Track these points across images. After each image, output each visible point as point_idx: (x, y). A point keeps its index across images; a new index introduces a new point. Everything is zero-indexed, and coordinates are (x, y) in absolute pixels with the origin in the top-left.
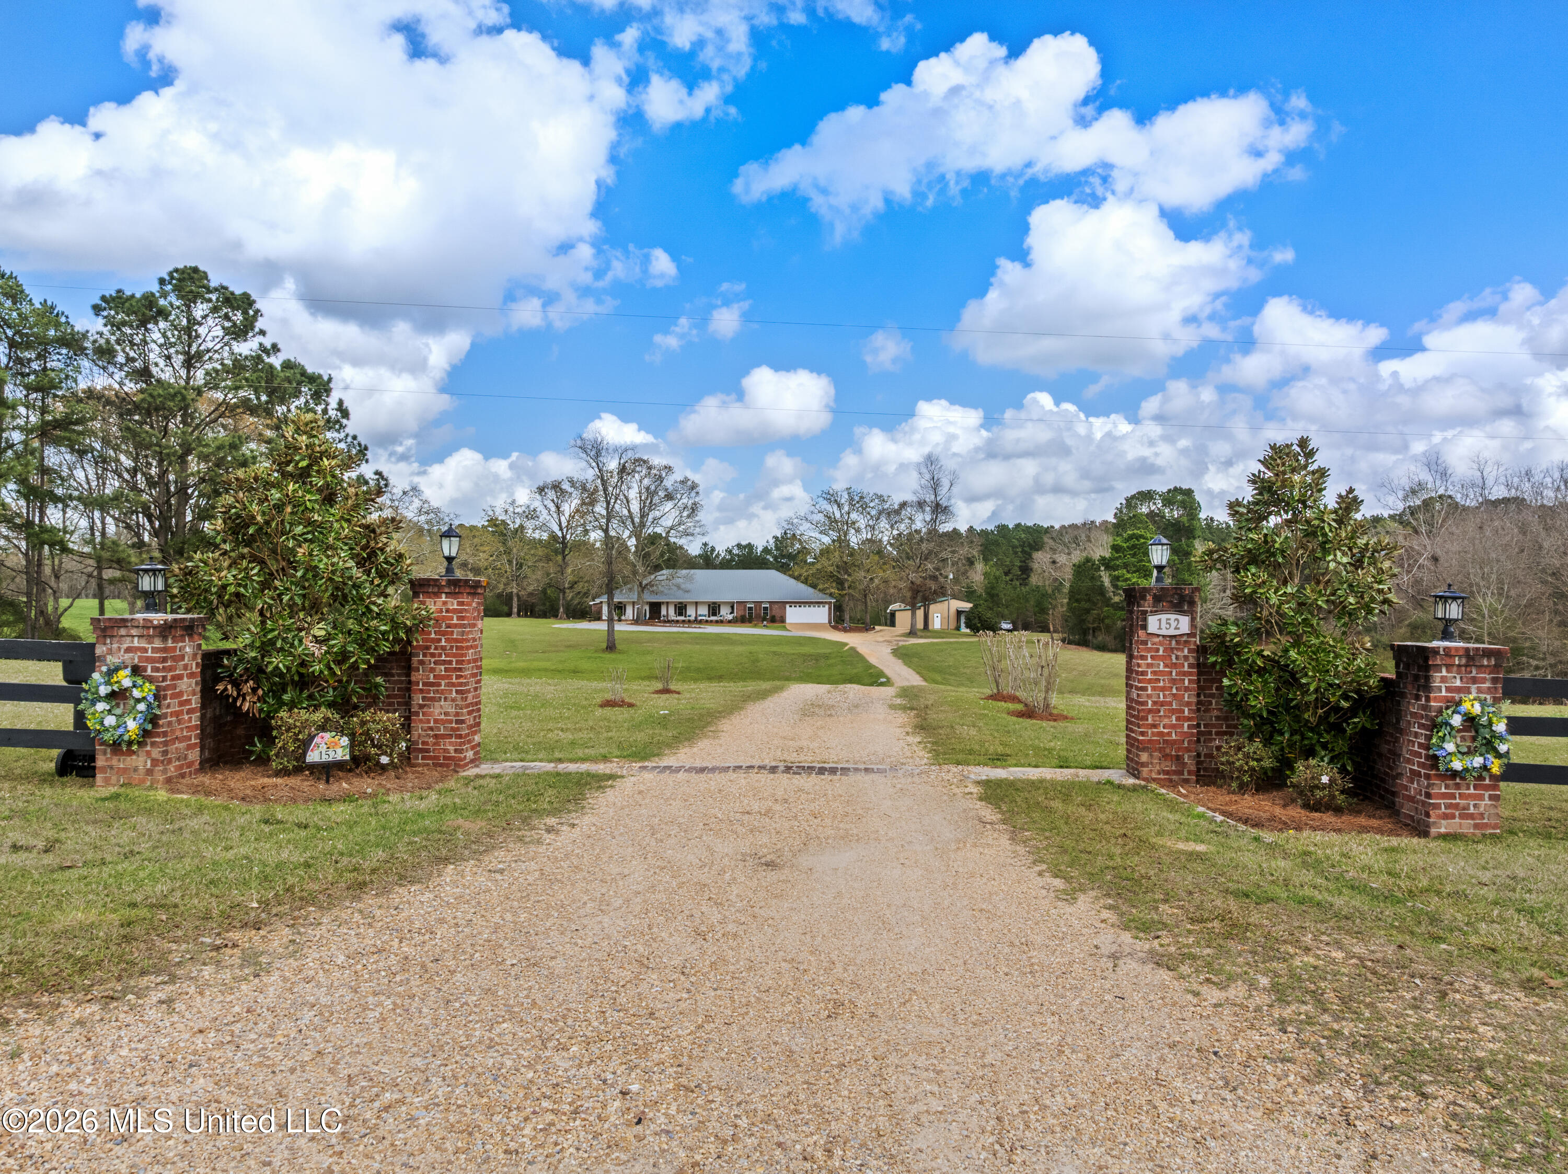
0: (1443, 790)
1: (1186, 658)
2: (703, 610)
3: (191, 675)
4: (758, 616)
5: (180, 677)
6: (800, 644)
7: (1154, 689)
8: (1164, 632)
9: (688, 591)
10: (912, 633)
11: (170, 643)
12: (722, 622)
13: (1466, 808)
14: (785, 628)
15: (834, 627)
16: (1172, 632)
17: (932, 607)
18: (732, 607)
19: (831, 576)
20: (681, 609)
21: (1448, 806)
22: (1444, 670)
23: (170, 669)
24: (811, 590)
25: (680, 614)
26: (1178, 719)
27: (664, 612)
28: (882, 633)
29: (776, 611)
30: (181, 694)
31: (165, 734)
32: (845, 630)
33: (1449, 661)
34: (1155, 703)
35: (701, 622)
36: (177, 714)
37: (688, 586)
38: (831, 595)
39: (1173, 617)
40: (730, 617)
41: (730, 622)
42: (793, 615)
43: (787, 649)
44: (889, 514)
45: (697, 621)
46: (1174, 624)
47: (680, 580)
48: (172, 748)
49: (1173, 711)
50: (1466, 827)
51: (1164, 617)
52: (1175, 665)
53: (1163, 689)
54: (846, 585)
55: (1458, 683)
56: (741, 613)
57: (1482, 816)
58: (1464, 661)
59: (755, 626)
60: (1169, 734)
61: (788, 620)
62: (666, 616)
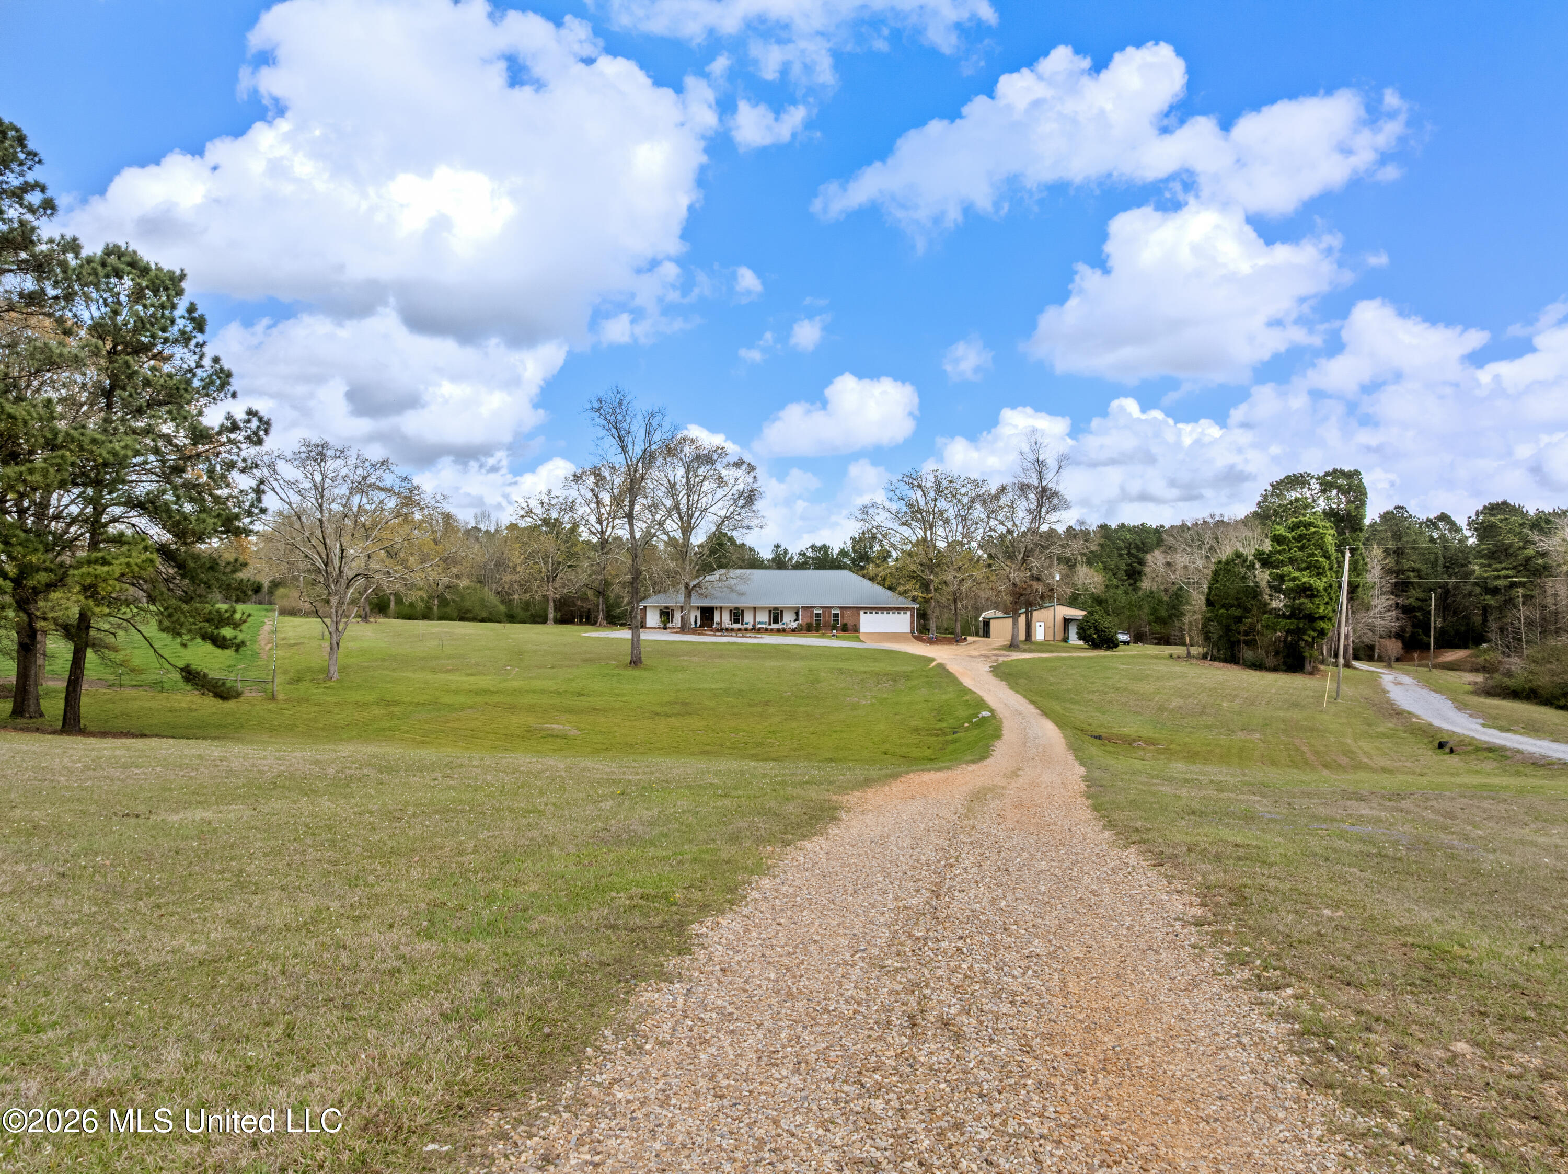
2: (763, 617)
4: (827, 624)
6: (875, 660)
9: (742, 594)
10: (1013, 646)
12: (784, 630)
14: (858, 639)
15: (917, 638)
17: (1035, 614)
18: (797, 614)
19: (913, 576)
20: (737, 615)
24: (889, 593)
25: (737, 621)
27: (717, 619)
28: (975, 645)
29: (848, 618)
32: (931, 642)
35: (759, 630)
37: (740, 588)
38: (914, 599)
40: (794, 625)
41: (793, 630)
42: (868, 623)
43: (858, 666)
44: (984, 503)
45: (754, 629)
47: (733, 582)
54: (932, 587)
56: (807, 620)
59: (823, 636)
61: (863, 629)
62: (720, 623)
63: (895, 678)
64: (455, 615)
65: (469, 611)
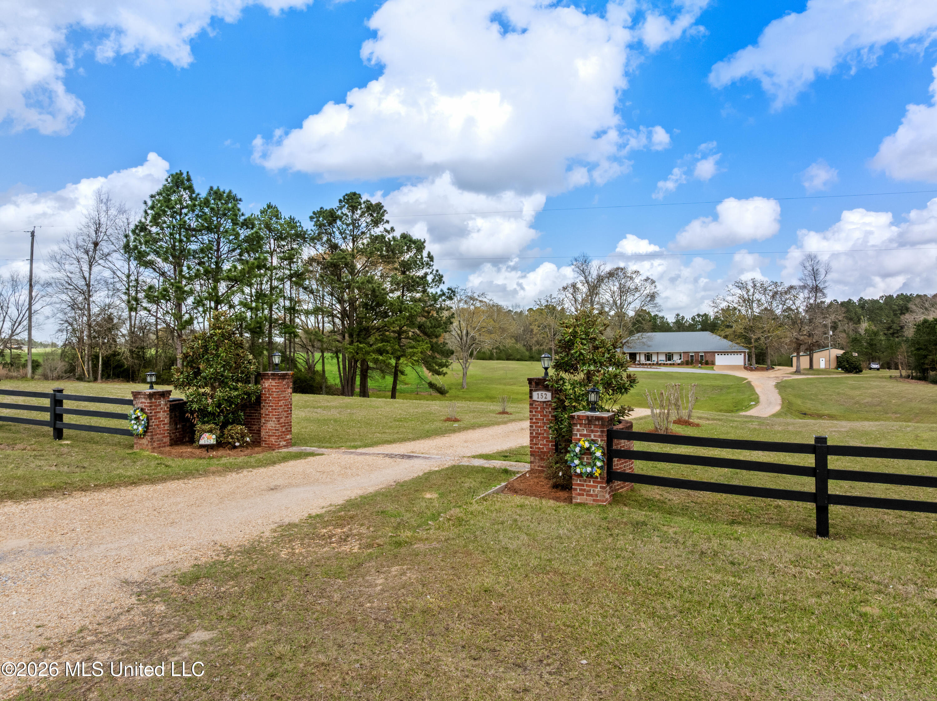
0: (578, 482)
1: (550, 412)
2: (662, 358)
3: (164, 411)
4: (697, 361)
5: (159, 412)
6: (716, 379)
7: (536, 427)
8: (540, 400)
9: (650, 346)
10: (797, 372)
11: (153, 400)
12: (673, 364)
13: (590, 491)
14: (712, 369)
15: (744, 368)
16: (544, 400)
18: (681, 355)
19: (742, 335)
20: (648, 357)
21: (581, 490)
22: (578, 426)
23: (154, 409)
24: (731, 344)
25: (648, 360)
26: (547, 441)
27: (638, 359)
28: (779, 371)
29: (709, 358)
30: (160, 418)
31: (151, 432)
32: (753, 370)
33: (580, 422)
34: (536, 433)
35: (660, 365)
36: (157, 425)
37: (649, 343)
38: (744, 347)
39: (544, 393)
40: (679, 361)
41: (679, 364)
42: (720, 360)
44: (781, 294)
45: (658, 364)
46: (544, 396)
47: (644, 340)
48: (155, 437)
49: (544, 438)
50: (589, 500)
51: (540, 393)
52: (545, 416)
53: (540, 427)
54: (753, 341)
55: (585, 432)
56: (686, 359)
57: (597, 496)
58: (587, 422)
59: (694, 367)
60: (543, 448)
61: (717, 363)
62: (639, 361)
63: (721, 388)
64: (504, 357)
65: (511, 355)
